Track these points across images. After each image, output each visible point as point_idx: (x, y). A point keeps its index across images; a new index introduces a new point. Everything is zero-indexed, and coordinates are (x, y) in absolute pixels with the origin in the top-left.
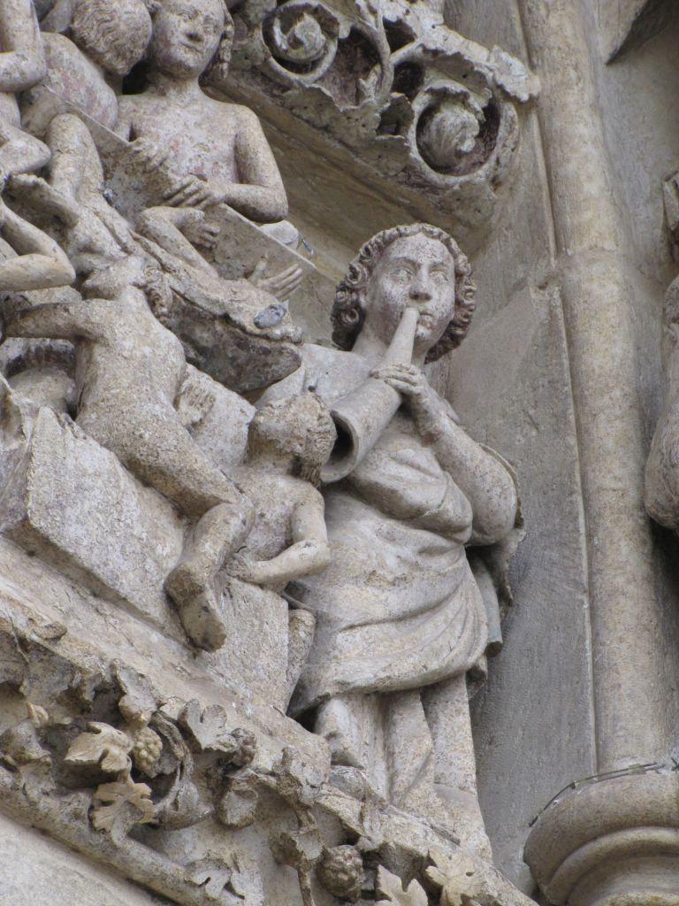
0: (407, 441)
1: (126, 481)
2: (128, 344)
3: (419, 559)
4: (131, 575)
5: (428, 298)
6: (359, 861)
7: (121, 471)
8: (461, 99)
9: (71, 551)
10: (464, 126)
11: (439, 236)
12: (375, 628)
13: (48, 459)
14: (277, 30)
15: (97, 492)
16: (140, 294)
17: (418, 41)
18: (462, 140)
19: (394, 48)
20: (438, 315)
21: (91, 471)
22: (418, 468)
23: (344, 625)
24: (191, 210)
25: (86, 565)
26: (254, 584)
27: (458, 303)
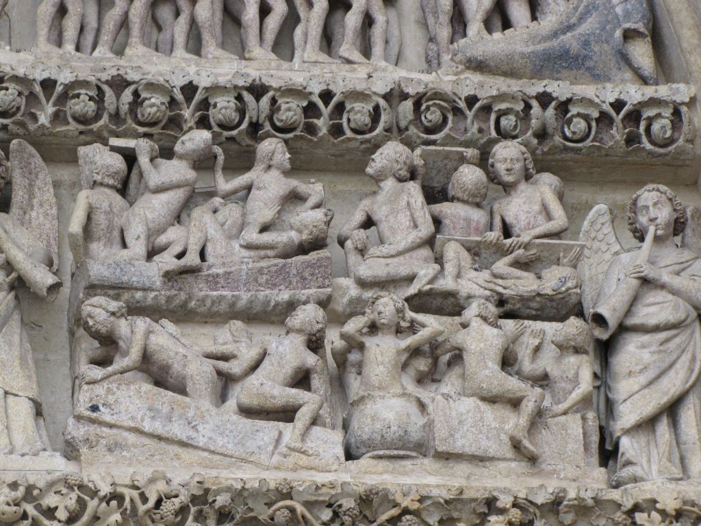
0: (652, 293)
1: (484, 406)
2: (473, 347)
3: (661, 348)
4: (494, 446)
5: (656, 218)
6: (624, 516)
7: (480, 403)
8: (659, 116)
9: (460, 452)
10: (663, 127)
11: (653, 189)
12: (636, 395)
13: (442, 418)
14: (566, 130)
15: (470, 419)
16: (479, 319)
17: (629, 104)
18: (665, 132)
19: (618, 113)
20: (663, 223)
21: (464, 412)
22: (658, 303)
23: (621, 401)
24: (517, 252)
25: (470, 453)
26: (561, 415)
27: (675, 210)
